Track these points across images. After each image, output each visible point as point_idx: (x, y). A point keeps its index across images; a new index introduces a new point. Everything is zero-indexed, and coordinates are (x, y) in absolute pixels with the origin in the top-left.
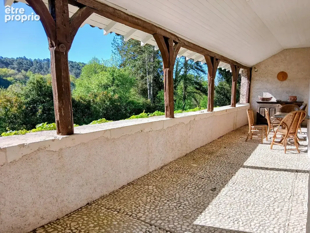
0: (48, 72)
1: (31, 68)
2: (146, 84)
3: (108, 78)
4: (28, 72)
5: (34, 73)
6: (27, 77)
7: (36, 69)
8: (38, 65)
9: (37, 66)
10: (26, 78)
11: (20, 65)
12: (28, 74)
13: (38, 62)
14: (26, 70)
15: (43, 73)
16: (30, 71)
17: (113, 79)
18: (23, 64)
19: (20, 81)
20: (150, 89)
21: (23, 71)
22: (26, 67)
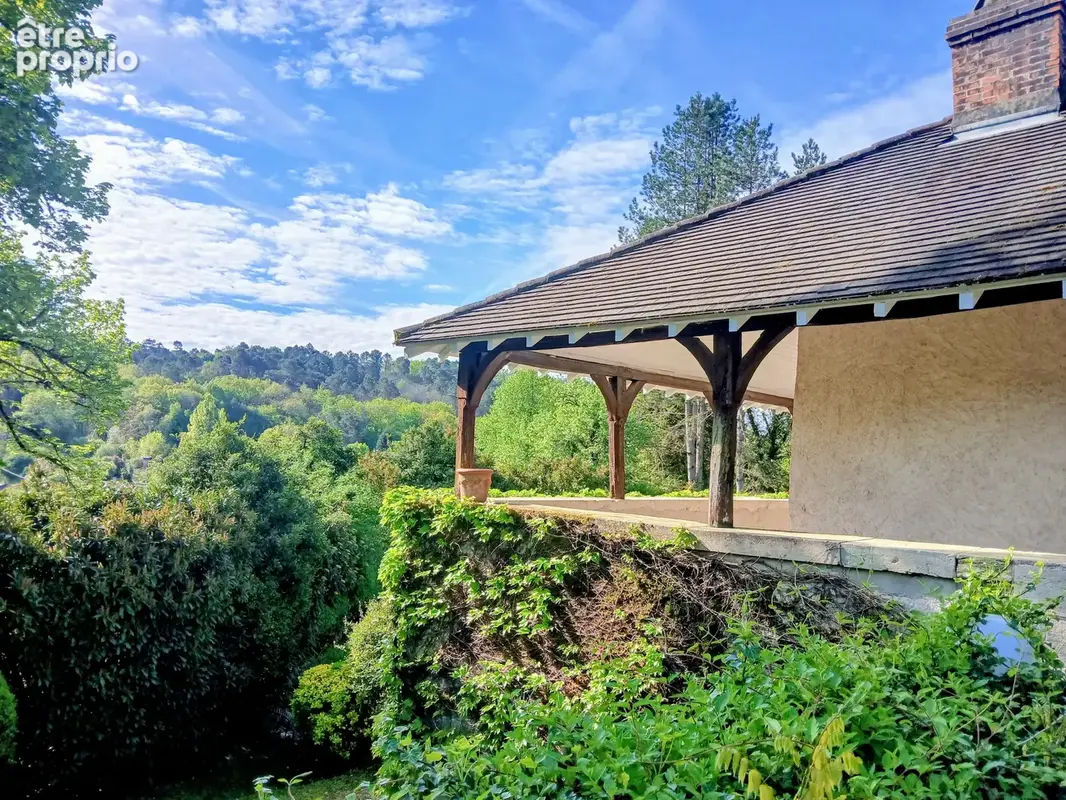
0: (377, 393)
1: (328, 379)
2: (682, 438)
3: (584, 423)
4: (319, 391)
5: (337, 393)
6: (313, 407)
7: (341, 382)
8: (347, 370)
9: (345, 373)
10: (312, 410)
11: (296, 369)
12: (317, 397)
13: (348, 360)
14: (314, 386)
15: (360, 393)
16: (327, 387)
17: (596, 425)
18: (306, 365)
19: (292, 417)
20: (693, 454)
21: (304, 388)
22: (313, 376)
